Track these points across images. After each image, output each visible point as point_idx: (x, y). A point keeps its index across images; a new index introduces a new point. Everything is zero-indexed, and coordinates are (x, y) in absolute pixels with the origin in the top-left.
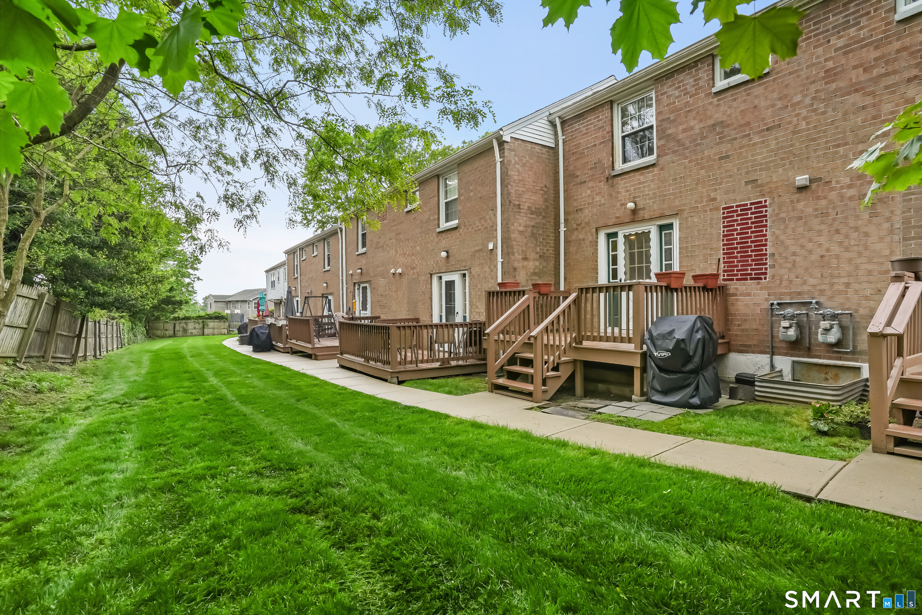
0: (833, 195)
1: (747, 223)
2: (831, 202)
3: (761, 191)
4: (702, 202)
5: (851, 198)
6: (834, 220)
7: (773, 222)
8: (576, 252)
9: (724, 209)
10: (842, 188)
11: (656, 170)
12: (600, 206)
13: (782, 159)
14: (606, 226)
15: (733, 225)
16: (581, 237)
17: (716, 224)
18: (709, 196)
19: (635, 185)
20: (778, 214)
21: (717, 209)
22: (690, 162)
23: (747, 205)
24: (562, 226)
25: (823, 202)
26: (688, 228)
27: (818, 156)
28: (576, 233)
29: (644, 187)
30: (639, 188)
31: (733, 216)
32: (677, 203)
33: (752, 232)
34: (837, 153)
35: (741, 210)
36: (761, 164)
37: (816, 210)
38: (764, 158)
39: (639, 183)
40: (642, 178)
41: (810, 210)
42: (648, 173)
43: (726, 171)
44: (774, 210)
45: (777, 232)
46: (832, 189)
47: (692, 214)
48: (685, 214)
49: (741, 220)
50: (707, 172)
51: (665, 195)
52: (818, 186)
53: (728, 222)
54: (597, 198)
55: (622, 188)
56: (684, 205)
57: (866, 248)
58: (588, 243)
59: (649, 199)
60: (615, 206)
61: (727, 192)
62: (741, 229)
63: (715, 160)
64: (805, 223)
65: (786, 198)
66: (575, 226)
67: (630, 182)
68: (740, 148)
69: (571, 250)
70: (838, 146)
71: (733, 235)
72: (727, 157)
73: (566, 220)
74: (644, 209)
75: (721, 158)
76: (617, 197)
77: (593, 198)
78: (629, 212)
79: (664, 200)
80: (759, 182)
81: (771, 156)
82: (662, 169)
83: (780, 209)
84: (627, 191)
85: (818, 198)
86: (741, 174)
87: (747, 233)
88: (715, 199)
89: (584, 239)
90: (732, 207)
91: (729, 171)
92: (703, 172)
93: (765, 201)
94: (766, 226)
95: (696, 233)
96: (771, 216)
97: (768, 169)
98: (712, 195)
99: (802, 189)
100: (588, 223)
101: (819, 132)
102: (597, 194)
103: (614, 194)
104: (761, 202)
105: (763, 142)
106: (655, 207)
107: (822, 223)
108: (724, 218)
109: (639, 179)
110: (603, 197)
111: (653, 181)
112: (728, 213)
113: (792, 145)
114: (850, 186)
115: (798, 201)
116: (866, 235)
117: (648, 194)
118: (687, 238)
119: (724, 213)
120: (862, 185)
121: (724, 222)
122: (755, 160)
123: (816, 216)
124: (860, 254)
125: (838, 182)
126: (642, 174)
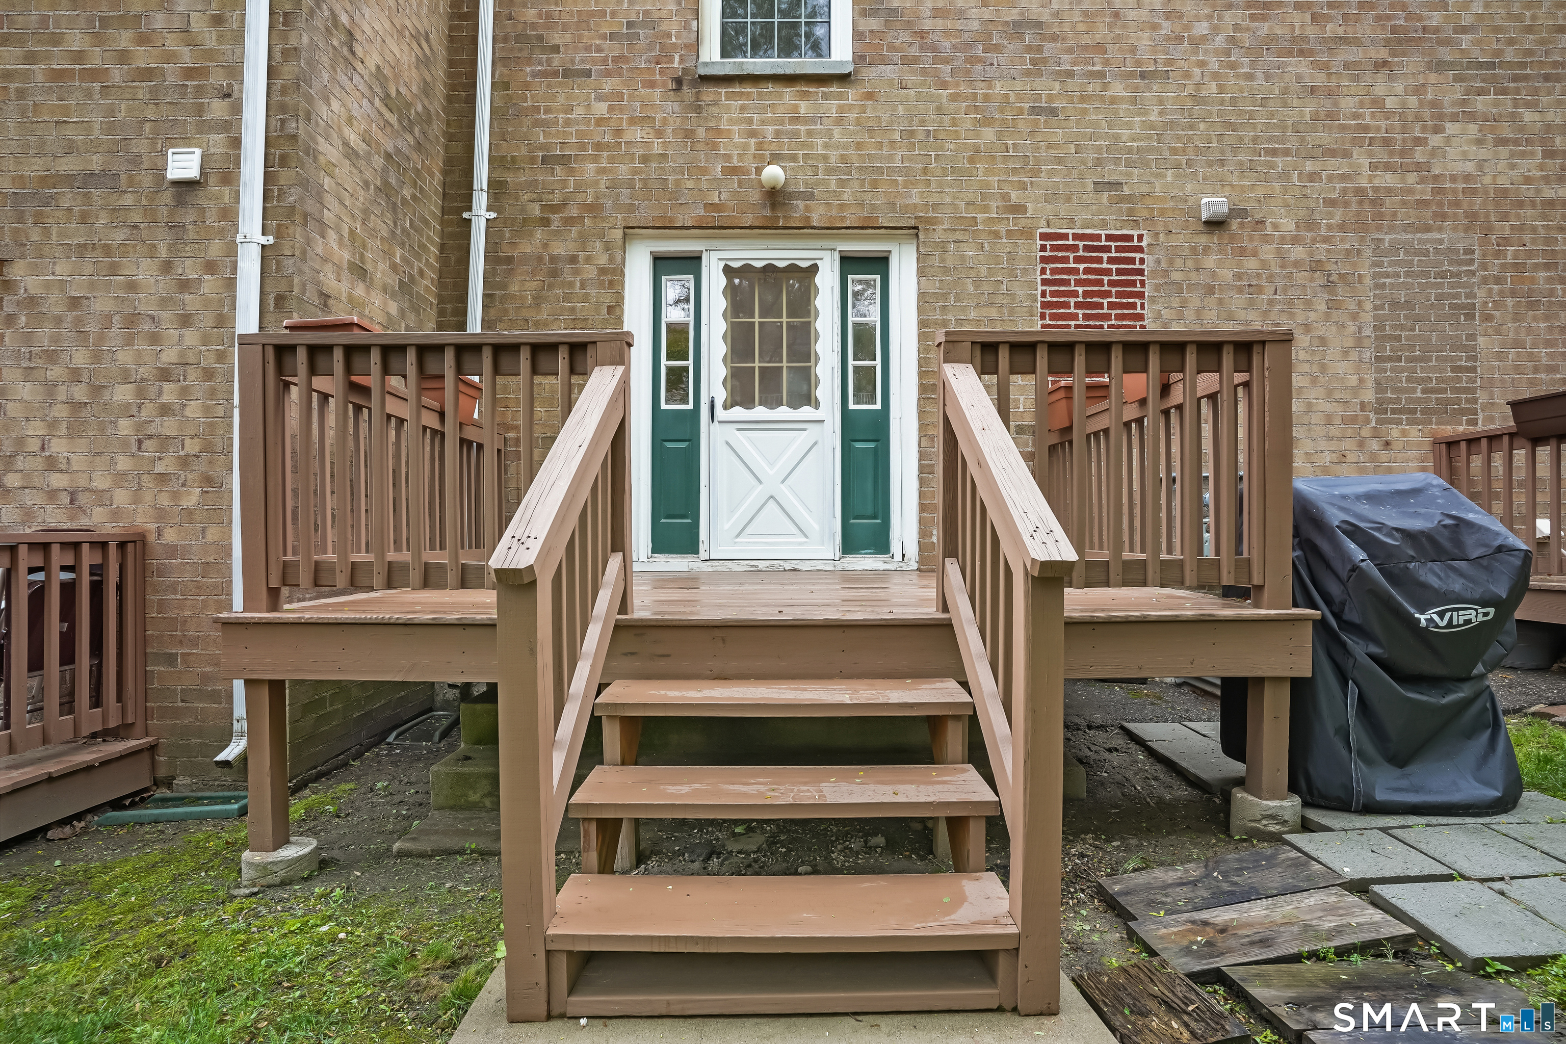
0: (1268, 251)
1: (1100, 283)
2: (1265, 264)
3: (1130, 212)
4: (986, 209)
5: (1297, 264)
6: (1271, 303)
7: (1157, 288)
8: (538, 300)
9: (1044, 236)
10: (1283, 239)
11: (852, 95)
12: (645, 159)
13: (1173, 151)
14: (666, 227)
15: (1067, 283)
16: (560, 248)
17: (1025, 271)
18: (1006, 197)
19: (781, 122)
20: (1166, 273)
21: (1027, 234)
22: (954, 98)
23: (1098, 237)
24: (480, 200)
25: (1252, 264)
26: (946, 270)
27: (1241, 164)
28: (539, 234)
29: (810, 133)
30: (796, 133)
31: (1065, 260)
32: (915, 198)
33: (1112, 306)
34: (1273, 166)
35: (1086, 249)
36: (1130, 151)
37: (1239, 276)
38: (1134, 139)
39: (795, 120)
40: (804, 107)
41: (1228, 275)
42: (825, 96)
43: (1049, 146)
44: (1158, 261)
45: (1166, 314)
46: (1266, 239)
47: (959, 236)
48: (939, 235)
49: (1087, 271)
50: (1000, 135)
51: (880, 171)
52: (1242, 225)
53: (1054, 271)
54: (638, 134)
55: (731, 121)
56: (935, 207)
57: (1323, 368)
58: (591, 272)
59: (828, 171)
60: (704, 170)
61: (1051, 197)
62: (1086, 294)
63: (1020, 111)
64: (1220, 301)
65: (1182, 239)
66: (536, 210)
67: (764, 109)
68: (1083, 99)
69: (514, 288)
70: (1274, 152)
71: (1066, 305)
72: (1054, 112)
73: (497, 188)
74: (808, 195)
75: (1035, 111)
76: (715, 146)
77: (618, 132)
78: (755, 196)
79: (874, 183)
80: (1126, 190)
81: (1149, 138)
82: (870, 96)
83: (1171, 262)
84: (752, 134)
85: (1242, 252)
86: (1083, 162)
87: (1100, 306)
88: (1019, 209)
89: (573, 259)
90: (1065, 236)
91: (1057, 146)
92: (989, 133)
93: (1140, 237)
94: (1141, 295)
95: (971, 289)
96: (1154, 274)
97: (1145, 165)
98: (1014, 196)
99: (1215, 225)
100: (594, 209)
101: (1240, 114)
102: (633, 122)
103: (701, 133)
104: (1129, 238)
105: (1133, 101)
106: (847, 197)
107: (1251, 305)
108: (1044, 260)
109: (795, 109)
110: (659, 134)
111: (839, 122)
112: (1054, 248)
113: (1192, 126)
114: (1295, 240)
115: (1206, 250)
116: (1323, 342)
117: (825, 158)
118: (945, 296)
119: (1043, 248)
120: (1314, 241)
121: (1043, 271)
122: (1117, 137)
123: (1240, 291)
124: (1314, 380)
125: (1275, 227)
126: (804, 96)
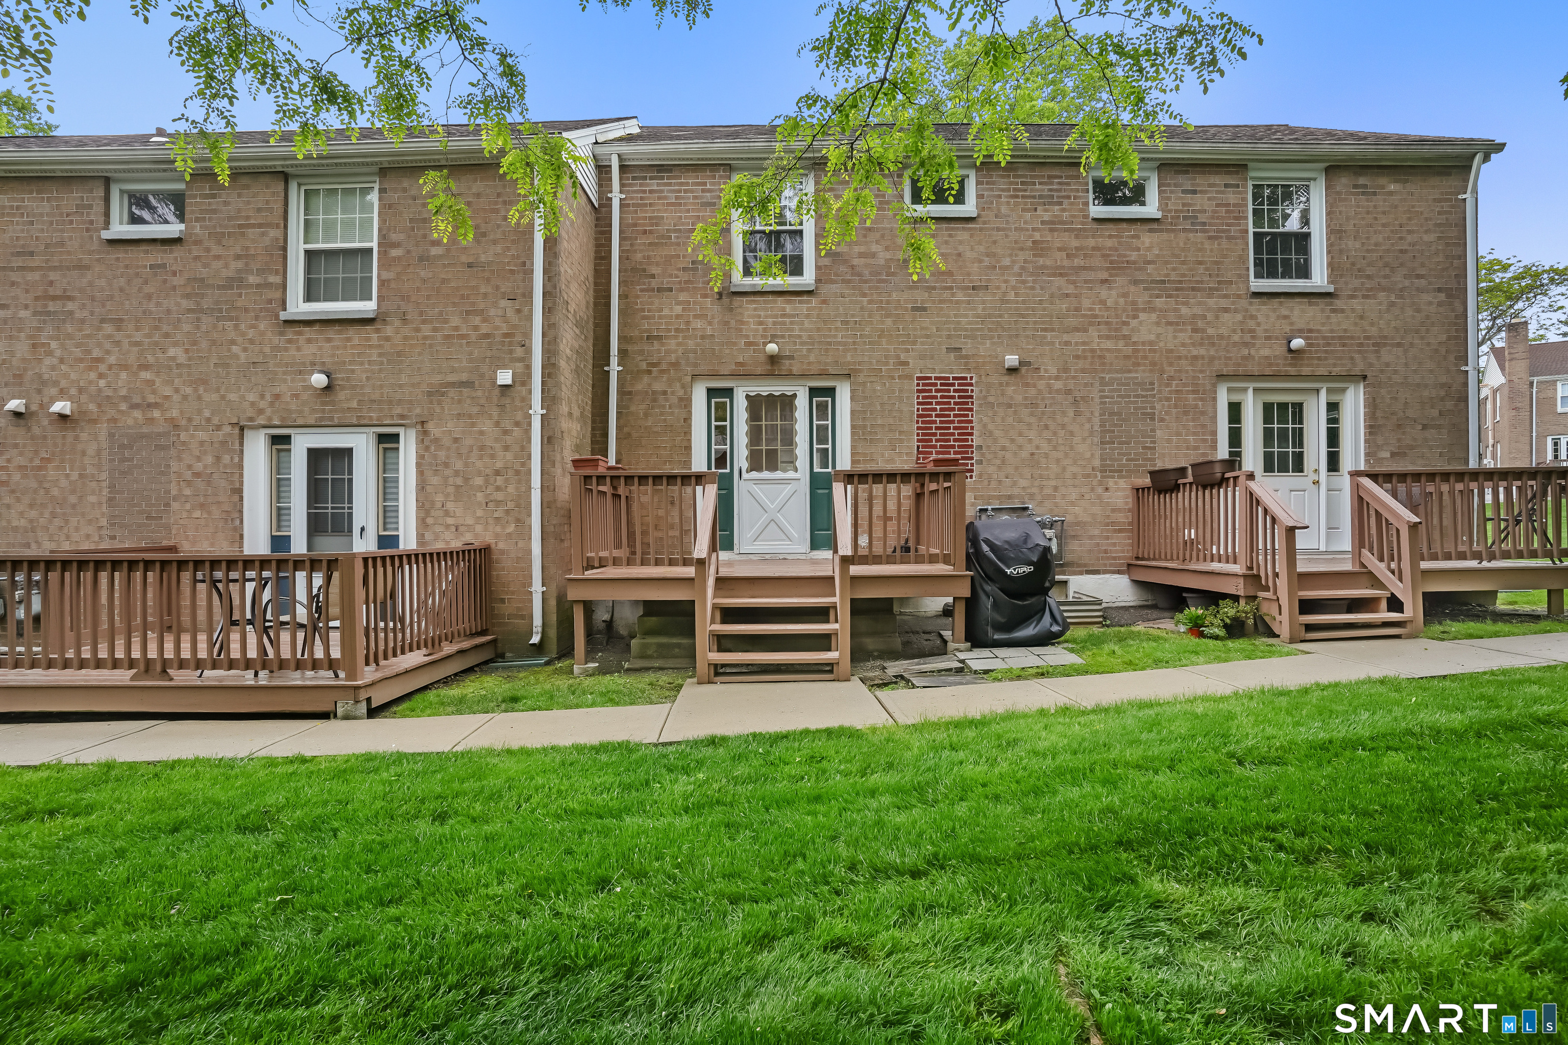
0: (1041, 384)
1: (949, 403)
2: (1040, 392)
3: (966, 364)
4: (887, 364)
5: (1058, 391)
6: (1043, 413)
7: (980, 405)
8: (646, 415)
9: (919, 378)
10: (1050, 378)
11: (814, 301)
12: (703, 337)
13: (990, 330)
14: (715, 375)
15: (931, 403)
16: (658, 387)
17: (908, 398)
18: (898, 357)
19: (776, 316)
20: (985, 397)
21: (909, 377)
22: (870, 302)
23: (948, 378)
24: (614, 361)
25: (1032, 392)
26: (865, 398)
27: (1027, 337)
28: (646, 379)
29: (792, 323)
30: (784, 323)
31: (931, 391)
32: (849, 358)
33: (955, 416)
34: (1045, 337)
35: (942, 385)
36: (966, 330)
37: (1026, 398)
38: (969, 323)
39: (783, 316)
40: (788, 309)
41: (1019, 398)
42: (800, 302)
43: (922, 328)
44: (981, 391)
45: (985, 419)
46: (1041, 378)
47: (872, 379)
48: (861, 379)
49: (942, 397)
50: (895, 322)
51: (829, 343)
52: (1027, 371)
53: (924, 397)
54: (698, 324)
55: (749, 317)
56: (860, 363)
57: (1072, 448)
58: (674, 400)
59: (802, 344)
60: (735, 344)
61: (922, 357)
62: (941, 410)
63: (906, 309)
64: (1015, 412)
65: (994, 379)
66: (644, 366)
67: (766, 309)
68: (941, 302)
69: (633, 408)
70: (1045, 330)
71: (931, 416)
72: (924, 309)
73: (623, 353)
74: (791, 357)
75: (914, 309)
76: (741, 330)
77: (688, 323)
78: (762, 358)
79: (827, 350)
80: (964, 352)
81: (977, 323)
82: (824, 302)
83: (988, 391)
84: (761, 323)
85: (1027, 385)
86: (940, 336)
87: (949, 416)
88: (906, 363)
89: (665, 393)
90: (930, 378)
91: (926, 328)
92: (889, 321)
93: (971, 378)
94: (971, 410)
95: (879, 408)
96: (978, 398)
97: (973, 337)
98: (903, 357)
99: (1012, 371)
100: (676, 365)
101: (1027, 309)
102: (695, 316)
103: (733, 323)
104: (965, 378)
105: (969, 302)
106: (812, 358)
107: (1032, 414)
108: (918, 391)
109: (784, 309)
110: (710, 323)
111: (808, 316)
112: (924, 385)
113: (1001, 316)
114: (1057, 378)
115: (1008, 384)
116: (1072, 434)
117: (800, 337)
118: (865, 412)
119: (918, 385)
120: (1067, 379)
121: (918, 397)
122: (959, 323)
123: (1026, 406)
124: (1066, 455)
125: (1046, 371)
126: (789, 302)
